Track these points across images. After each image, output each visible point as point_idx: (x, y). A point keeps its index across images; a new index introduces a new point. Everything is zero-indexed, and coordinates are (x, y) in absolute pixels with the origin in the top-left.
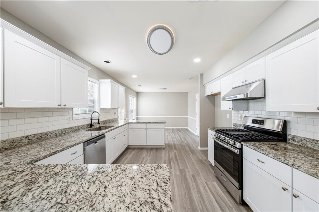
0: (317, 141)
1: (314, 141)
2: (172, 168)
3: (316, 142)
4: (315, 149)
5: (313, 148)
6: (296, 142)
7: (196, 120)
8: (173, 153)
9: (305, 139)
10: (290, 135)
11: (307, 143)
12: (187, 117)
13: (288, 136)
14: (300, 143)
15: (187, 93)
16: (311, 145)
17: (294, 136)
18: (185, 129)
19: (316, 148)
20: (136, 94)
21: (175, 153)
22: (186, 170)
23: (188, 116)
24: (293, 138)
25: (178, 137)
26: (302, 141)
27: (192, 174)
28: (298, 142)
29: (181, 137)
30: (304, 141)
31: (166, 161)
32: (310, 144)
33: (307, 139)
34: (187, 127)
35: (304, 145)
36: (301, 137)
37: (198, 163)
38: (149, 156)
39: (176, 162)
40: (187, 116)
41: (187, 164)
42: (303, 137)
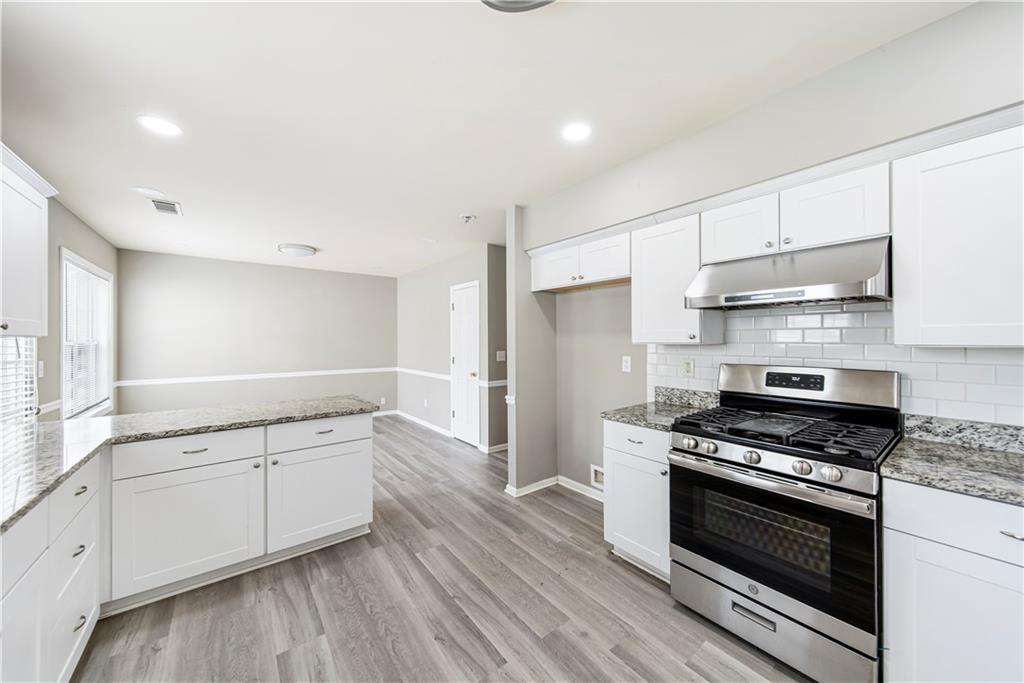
0: (1018, 429)
1: (1005, 429)
2: (504, 654)
3: (1015, 432)
4: (1009, 450)
5: (1002, 449)
6: (937, 435)
7: (449, 382)
8: (433, 551)
9: (973, 426)
10: (913, 416)
11: (980, 437)
12: (396, 372)
13: (908, 419)
14: (953, 438)
15: (396, 279)
16: (996, 441)
17: (932, 418)
18: (387, 417)
19: (1014, 448)
20: (110, 258)
21: (442, 549)
22: (566, 630)
23: (398, 369)
24: (927, 425)
25: (388, 460)
26: (960, 432)
27: (611, 646)
28: (946, 435)
29: (398, 453)
30: (967, 433)
31: (439, 623)
32: (991, 438)
33: (978, 426)
34: (396, 409)
35: (970, 443)
36: (958, 420)
37: (569, 565)
38: (321, 631)
39: (490, 606)
40: (396, 366)
41: (537, 590)
42: (966, 421)
